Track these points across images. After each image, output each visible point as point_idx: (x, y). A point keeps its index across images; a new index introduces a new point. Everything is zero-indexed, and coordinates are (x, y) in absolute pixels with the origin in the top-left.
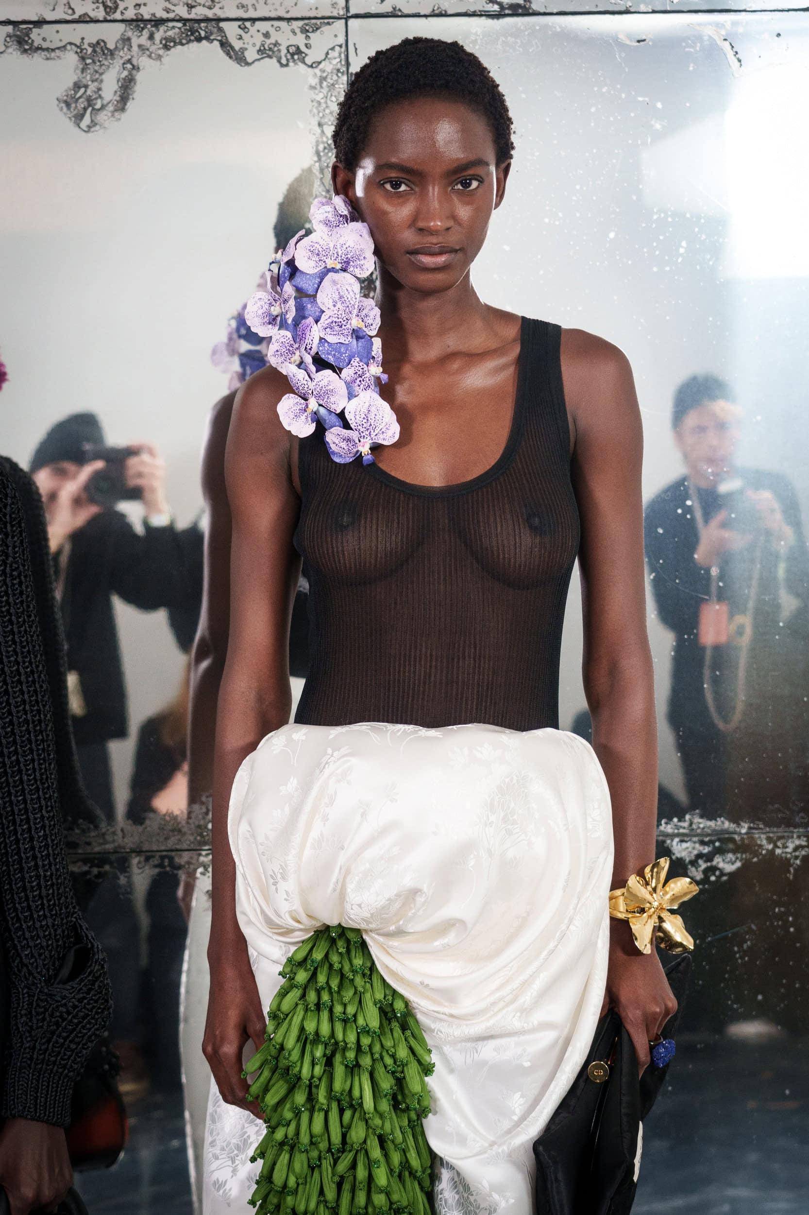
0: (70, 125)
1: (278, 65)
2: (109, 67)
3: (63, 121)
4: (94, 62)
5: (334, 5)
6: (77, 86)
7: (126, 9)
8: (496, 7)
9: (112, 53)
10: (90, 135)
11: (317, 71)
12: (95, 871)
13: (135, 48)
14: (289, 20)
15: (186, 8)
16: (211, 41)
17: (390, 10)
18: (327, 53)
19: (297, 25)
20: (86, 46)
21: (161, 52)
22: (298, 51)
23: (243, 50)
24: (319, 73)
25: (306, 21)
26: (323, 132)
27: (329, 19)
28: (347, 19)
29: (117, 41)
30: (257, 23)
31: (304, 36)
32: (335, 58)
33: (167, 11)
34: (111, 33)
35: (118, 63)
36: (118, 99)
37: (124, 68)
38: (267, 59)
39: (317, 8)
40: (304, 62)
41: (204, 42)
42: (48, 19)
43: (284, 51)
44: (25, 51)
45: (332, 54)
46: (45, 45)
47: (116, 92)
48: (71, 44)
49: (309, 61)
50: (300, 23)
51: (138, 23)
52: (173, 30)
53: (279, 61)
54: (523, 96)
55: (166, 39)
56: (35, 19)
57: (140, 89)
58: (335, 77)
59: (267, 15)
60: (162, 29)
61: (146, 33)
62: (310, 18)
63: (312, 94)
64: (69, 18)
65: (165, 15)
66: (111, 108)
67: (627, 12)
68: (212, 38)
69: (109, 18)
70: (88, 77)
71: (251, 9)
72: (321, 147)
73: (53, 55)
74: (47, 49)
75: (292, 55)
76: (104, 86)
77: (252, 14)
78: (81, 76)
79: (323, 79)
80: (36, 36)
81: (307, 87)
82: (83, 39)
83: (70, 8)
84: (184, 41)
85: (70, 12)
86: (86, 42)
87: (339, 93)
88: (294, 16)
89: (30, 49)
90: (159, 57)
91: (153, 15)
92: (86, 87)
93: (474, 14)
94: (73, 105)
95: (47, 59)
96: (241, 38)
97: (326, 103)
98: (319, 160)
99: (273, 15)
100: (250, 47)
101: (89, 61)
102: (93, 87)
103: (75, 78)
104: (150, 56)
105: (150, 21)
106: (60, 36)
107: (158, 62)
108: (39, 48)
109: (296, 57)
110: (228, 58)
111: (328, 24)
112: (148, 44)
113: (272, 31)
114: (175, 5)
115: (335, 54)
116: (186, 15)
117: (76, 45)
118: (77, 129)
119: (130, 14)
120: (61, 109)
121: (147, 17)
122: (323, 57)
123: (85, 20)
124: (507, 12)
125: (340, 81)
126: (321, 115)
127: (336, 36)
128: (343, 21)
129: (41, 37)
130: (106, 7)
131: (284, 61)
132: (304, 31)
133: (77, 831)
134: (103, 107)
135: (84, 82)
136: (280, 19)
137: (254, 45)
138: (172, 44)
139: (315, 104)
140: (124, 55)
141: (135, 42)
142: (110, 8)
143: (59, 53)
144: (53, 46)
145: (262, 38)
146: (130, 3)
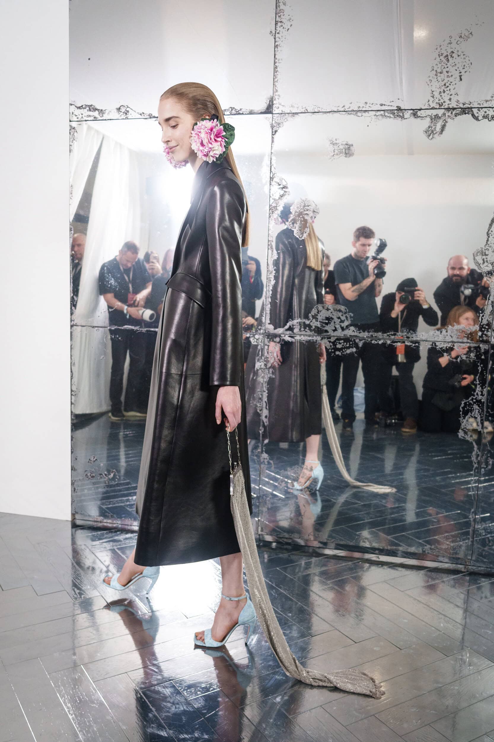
0: (426, 138)
2: (439, 122)
3: (424, 137)
4: (435, 120)
6: (429, 127)
9: (440, 118)
10: (431, 141)
12: (414, 345)
13: (447, 116)
15: (462, 105)
20: (433, 116)
21: (454, 117)
23: (478, 116)
29: (442, 114)
30: (483, 109)
33: (457, 105)
34: (440, 112)
35: (441, 121)
36: (440, 131)
37: (443, 122)
41: (467, 114)
42: (423, 108)
43: (490, 117)
44: (416, 117)
46: (421, 116)
47: (440, 129)
48: (428, 115)
51: (448, 109)
52: (458, 111)
53: (488, 119)
56: (419, 108)
57: (447, 128)
60: (455, 111)
61: (450, 112)
64: (429, 108)
65: (456, 107)
66: (438, 133)
69: (440, 108)
70: (432, 125)
71: (481, 104)
73: (423, 118)
75: (493, 118)
76: (437, 127)
77: (482, 106)
80: (419, 113)
82: (432, 114)
83: (429, 105)
84: (461, 114)
90: (453, 119)
92: (432, 127)
94: (427, 132)
95: (421, 119)
96: (478, 113)
99: (488, 106)
100: (480, 116)
101: (433, 120)
102: (434, 127)
103: (429, 125)
104: (451, 119)
105: (452, 108)
106: (425, 113)
108: (420, 117)
110: (473, 119)
112: (450, 115)
113: (487, 111)
114: (459, 104)
116: (462, 107)
117: (430, 116)
118: (428, 139)
119: (446, 107)
120: (424, 134)
121: (451, 107)
123: (433, 108)
130: (439, 104)
131: (490, 120)
133: (410, 334)
134: (436, 133)
136: (490, 107)
138: (457, 115)
140: (443, 118)
141: (447, 115)
142: (441, 105)
143: (425, 118)
144: (423, 116)
145: (484, 113)
146: (446, 104)
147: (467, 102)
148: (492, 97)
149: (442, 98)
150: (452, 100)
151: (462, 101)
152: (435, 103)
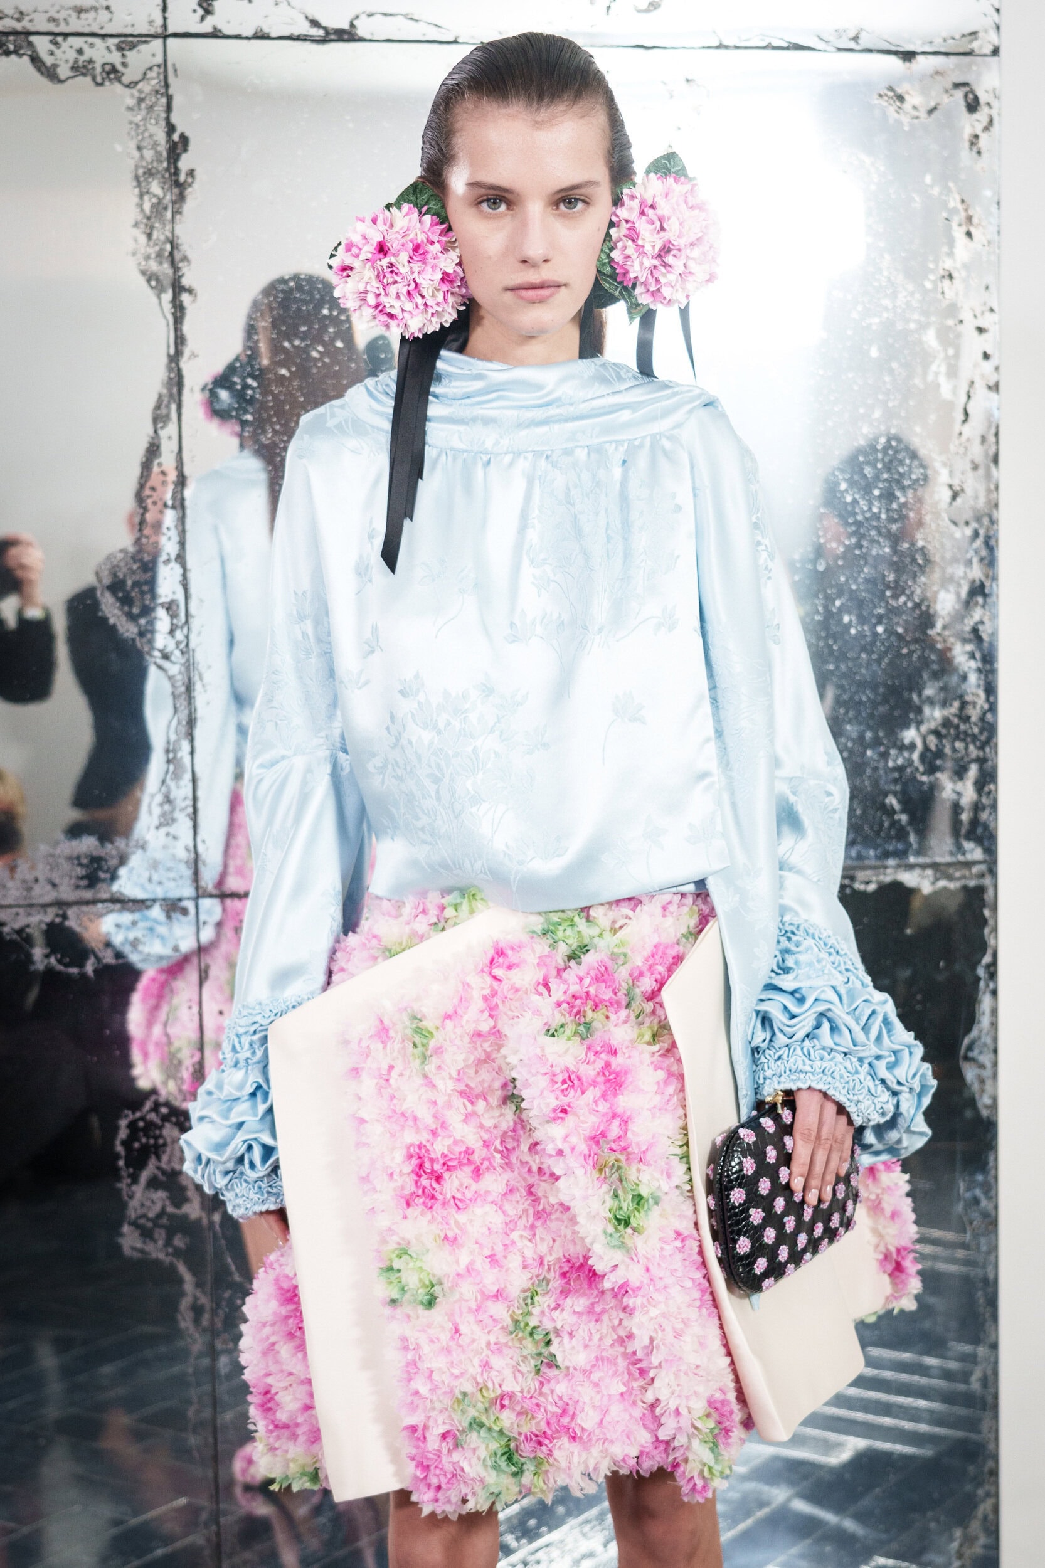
1: (92, 84)
5: (151, 22)
8: (321, 33)
11: (135, 92)
14: (104, 36)
16: (21, 56)
17: (210, 30)
18: (145, 74)
19: (112, 42)
22: (114, 70)
24: (137, 94)
25: (123, 39)
26: (142, 157)
27: (146, 38)
28: (165, 37)
31: (119, 54)
32: (153, 79)
38: (81, 78)
39: (133, 26)
40: (119, 80)
45: (150, 74)
49: (126, 80)
50: (116, 40)
54: (351, 125)
58: (154, 99)
59: (81, 30)
62: (126, 36)
63: (129, 116)
67: (455, 42)
68: (22, 52)
72: (140, 172)
79: (141, 100)
81: (123, 109)
87: (158, 115)
88: (109, 32)
93: (298, 38)
97: (145, 125)
98: (139, 184)
109: (112, 76)
111: (145, 42)
115: (152, 74)
122: (141, 77)
124: (333, 37)
125: (159, 103)
126: (140, 137)
127: (154, 55)
128: (161, 40)
132: (120, 48)
137: (67, 61)
139: (133, 126)
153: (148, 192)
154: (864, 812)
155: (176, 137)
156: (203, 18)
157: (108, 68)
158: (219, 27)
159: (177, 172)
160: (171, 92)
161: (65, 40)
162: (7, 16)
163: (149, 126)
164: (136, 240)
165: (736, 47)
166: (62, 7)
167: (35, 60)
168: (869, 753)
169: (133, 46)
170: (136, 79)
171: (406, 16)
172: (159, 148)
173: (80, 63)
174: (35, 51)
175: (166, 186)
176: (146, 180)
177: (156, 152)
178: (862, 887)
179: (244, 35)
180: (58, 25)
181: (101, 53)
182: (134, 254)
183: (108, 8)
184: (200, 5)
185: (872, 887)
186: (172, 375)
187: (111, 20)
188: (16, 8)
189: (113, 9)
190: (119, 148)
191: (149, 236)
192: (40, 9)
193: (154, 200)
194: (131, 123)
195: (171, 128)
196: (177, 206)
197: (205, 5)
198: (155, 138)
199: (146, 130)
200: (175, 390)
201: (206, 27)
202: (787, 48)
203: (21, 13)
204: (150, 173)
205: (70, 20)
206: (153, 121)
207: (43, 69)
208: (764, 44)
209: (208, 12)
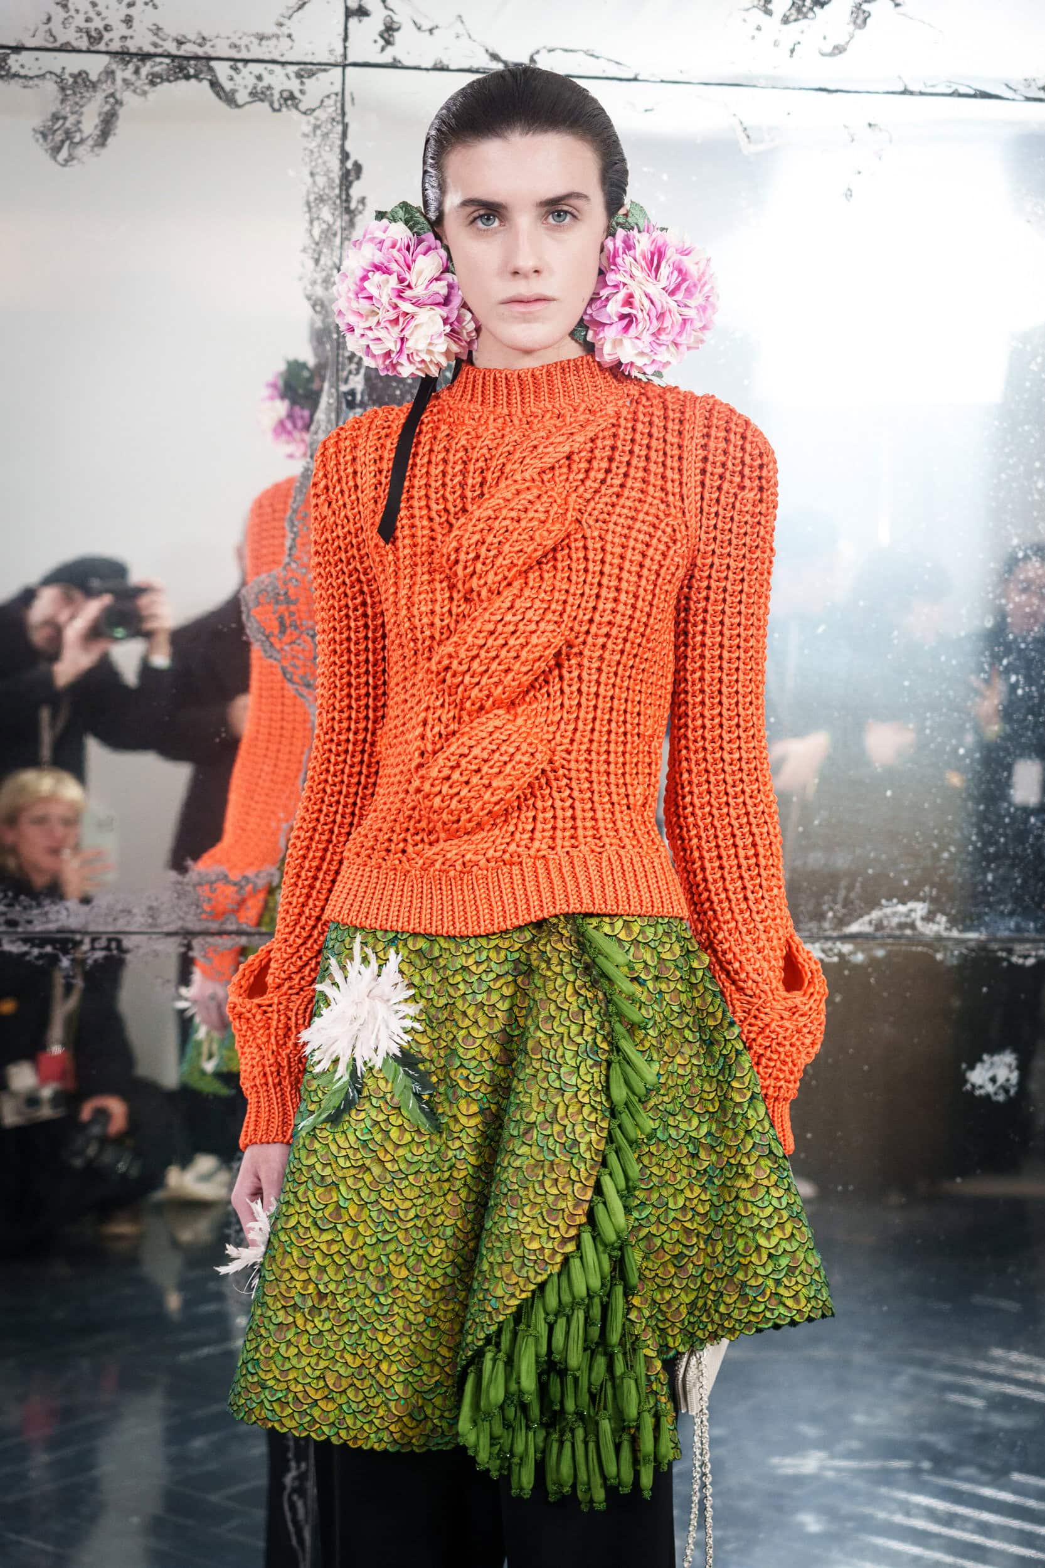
0: (46, 157)
1: (269, 110)
2: (90, 99)
3: (38, 152)
4: (75, 93)
5: (331, 51)
6: (56, 117)
7: (111, 40)
9: (94, 86)
10: (66, 169)
11: (311, 119)
12: (36, 951)
13: (119, 82)
14: (283, 64)
15: (175, 44)
16: (200, 80)
17: (390, 60)
18: (322, 101)
19: (291, 69)
20: (66, 76)
21: (147, 88)
22: (292, 97)
23: (234, 91)
24: (313, 121)
25: (302, 67)
26: (314, 182)
27: (325, 66)
28: (344, 66)
29: (100, 74)
30: (251, 65)
31: (298, 81)
32: (330, 106)
33: (155, 45)
34: (95, 65)
35: (100, 96)
36: (98, 133)
37: (107, 102)
38: (259, 104)
39: (313, 54)
40: (296, 107)
41: (193, 81)
42: (28, 45)
43: (277, 96)
45: (327, 102)
46: (23, 72)
47: (96, 126)
48: (51, 73)
49: (302, 107)
50: (296, 68)
51: (123, 56)
52: (161, 66)
53: (271, 105)
55: (155, 75)
56: (13, 44)
57: (122, 127)
58: (329, 126)
59: (261, 57)
60: (149, 64)
61: (131, 68)
62: (305, 64)
63: (305, 143)
64: (50, 46)
65: (152, 50)
66: (90, 142)
67: (635, 79)
68: (202, 76)
69: (92, 49)
70: (68, 109)
71: (244, 50)
72: (312, 198)
73: (31, 83)
74: (25, 77)
75: (286, 100)
76: (83, 119)
77: (244, 55)
78: (60, 107)
79: (316, 127)
80: (14, 61)
81: (298, 135)
82: (64, 68)
83: (51, 35)
84: (172, 78)
85: (51, 39)
86: (67, 71)
87: (333, 143)
88: (290, 60)
89: (7, 75)
90: (144, 93)
91: (140, 49)
92: (65, 118)
94: (50, 137)
95: (25, 87)
96: (231, 79)
97: (319, 152)
98: (310, 210)
99: (267, 57)
100: (241, 89)
101: (69, 92)
102: (72, 119)
103: (54, 110)
104: (134, 91)
105: (136, 55)
106: (39, 63)
107: (142, 99)
108: (16, 75)
109: (289, 102)
110: (217, 98)
111: (325, 70)
112: (133, 78)
113: (265, 74)
114: (164, 40)
115: (331, 102)
116: (174, 52)
117: (55, 74)
118: (53, 162)
119: (116, 46)
120: (37, 140)
121: (133, 50)
122: (318, 104)
123: (66, 48)
125: (335, 130)
126: (313, 164)
127: (332, 83)
128: (340, 69)
129: (18, 64)
130: (90, 37)
131: (276, 106)
132: (299, 76)
134: (82, 141)
135: (63, 113)
136: (274, 62)
137: (246, 87)
138: (158, 80)
139: (307, 152)
140: (106, 88)
141: (119, 75)
142: (95, 38)
143: (36, 81)
144: (30, 74)
145: (254, 81)
146: (115, 35)
147: (192, 36)
148: (281, 25)
149: (99, 14)
150: (135, 23)
151: (172, 29)
152: (73, 28)
153: (318, 218)
154: (1025, 882)
155: (349, 165)
156: (383, 49)
157: (285, 95)
158: (399, 57)
159: (348, 200)
160: (347, 120)
161: (245, 66)
162: (190, 41)
163: (323, 153)
164: (303, 266)
165: (922, 94)
166: (245, 34)
167: (215, 84)
168: (1032, 820)
169: (312, 74)
170: (313, 107)
171: (586, 52)
172: (332, 175)
173: (259, 90)
174: (215, 76)
175: (337, 213)
176: (317, 205)
177: (329, 178)
178: (1020, 961)
179: (424, 66)
180: (239, 51)
181: (280, 80)
182: (301, 279)
183: (289, 36)
184: (382, 36)
185: (1030, 962)
186: (331, 401)
187: (291, 48)
188: (199, 33)
189: (294, 37)
190: (291, 173)
191: (317, 261)
192: (223, 35)
193: (325, 226)
194: (305, 149)
195: (345, 156)
196: (346, 232)
197: (386, 35)
198: (328, 165)
199: (320, 156)
200: (333, 416)
201: (386, 57)
202: (974, 96)
203: (204, 38)
204: (321, 199)
205: (251, 47)
206: (327, 148)
207: (222, 94)
208: (950, 91)
209: (388, 43)
